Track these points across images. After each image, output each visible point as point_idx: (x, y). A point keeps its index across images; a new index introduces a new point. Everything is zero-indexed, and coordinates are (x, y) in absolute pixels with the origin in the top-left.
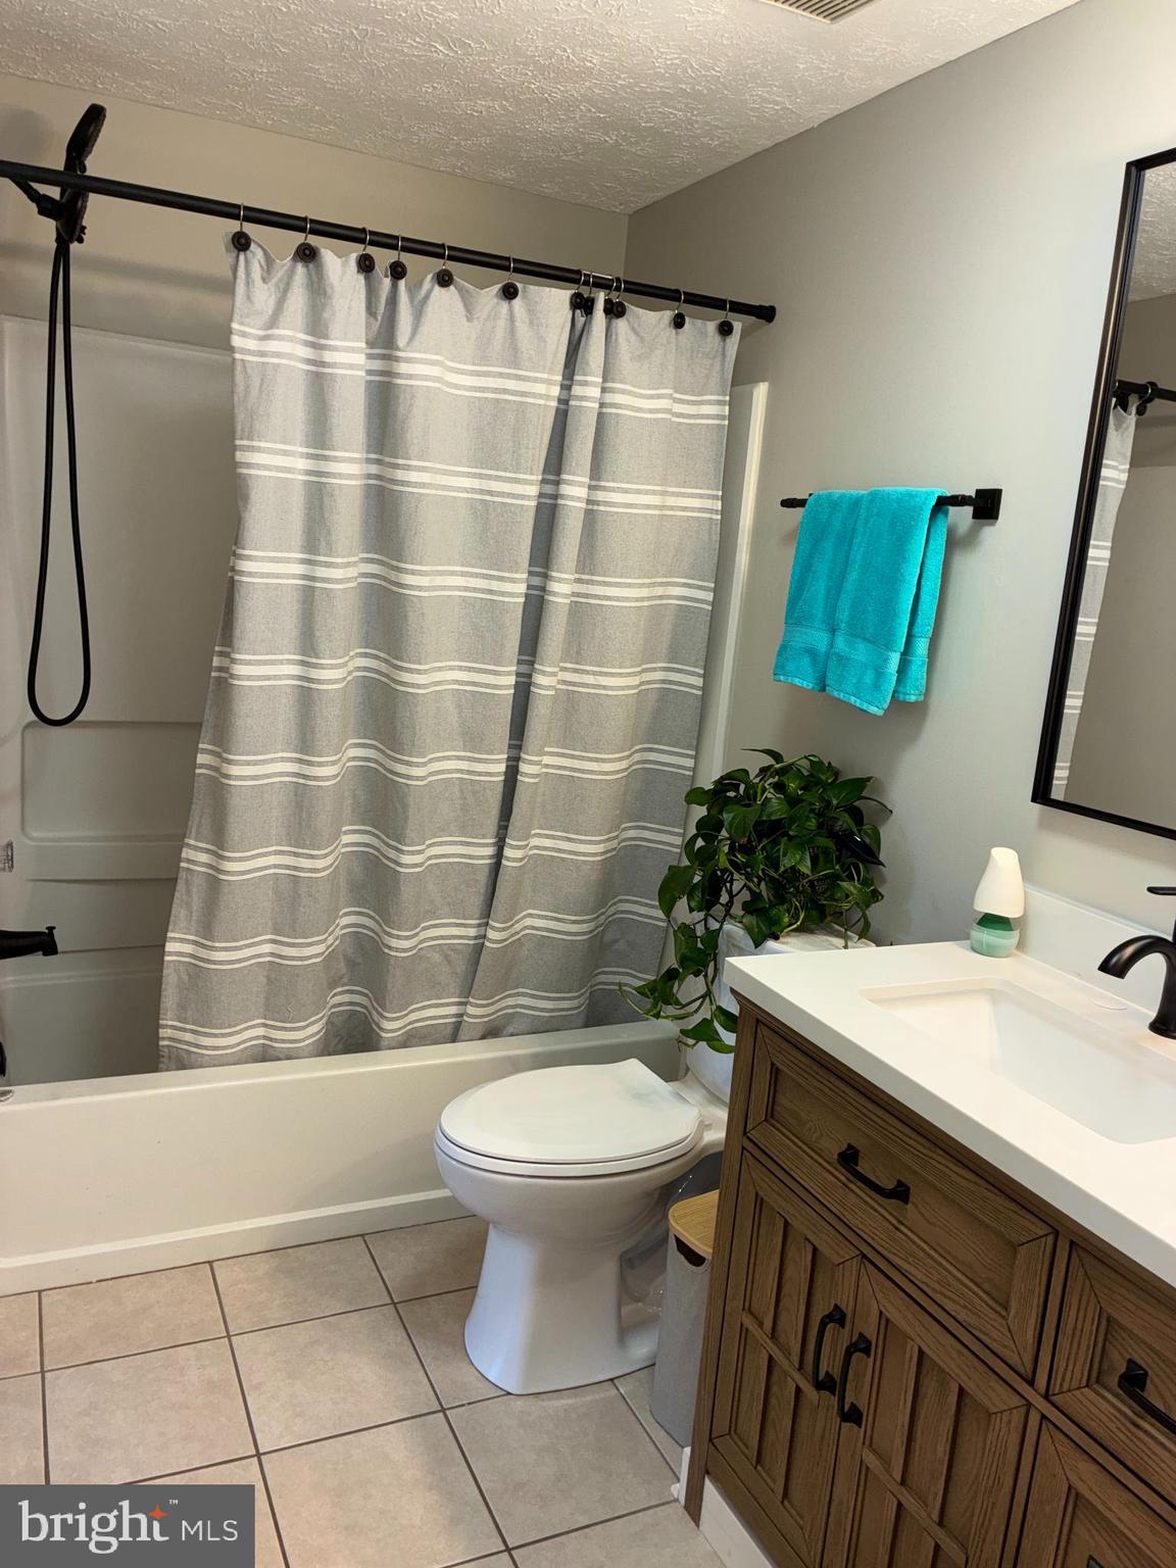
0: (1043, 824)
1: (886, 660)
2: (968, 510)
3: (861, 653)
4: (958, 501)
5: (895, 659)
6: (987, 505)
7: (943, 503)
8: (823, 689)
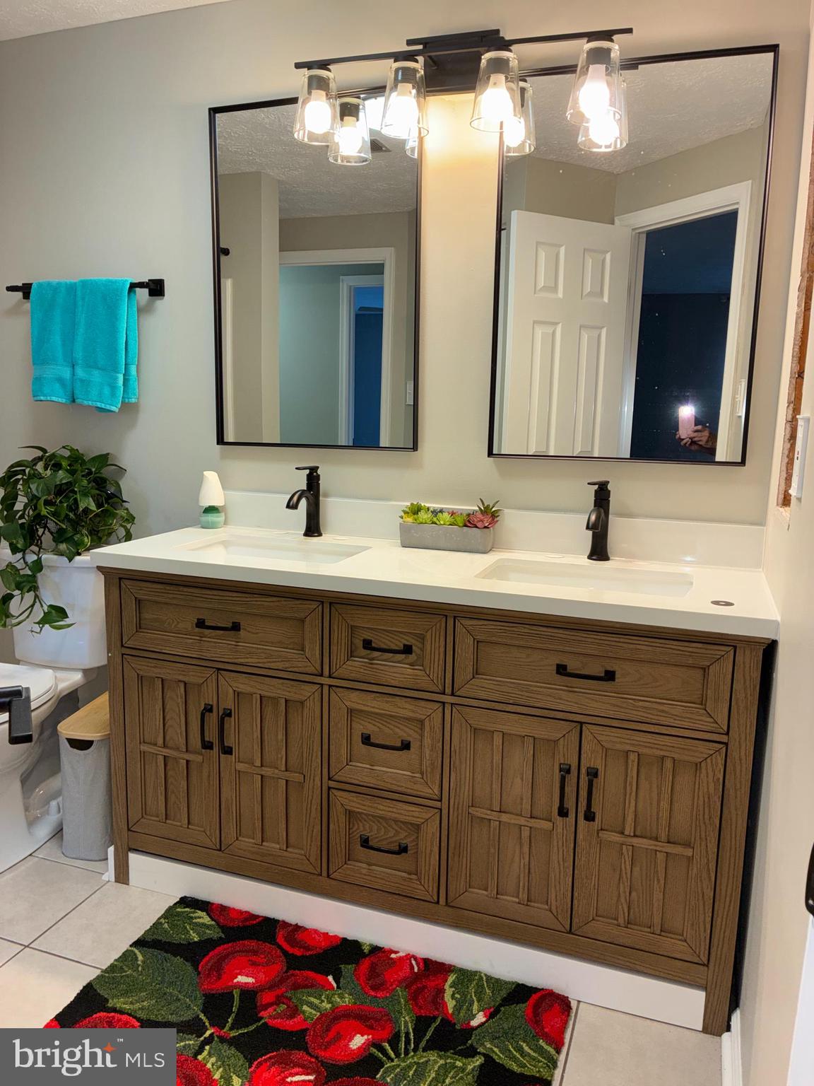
0: (223, 457)
1: (116, 379)
2: (146, 291)
3: (97, 376)
4: (141, 285)
5: (121, 377)
6: (156, 288)
7: (133, 286)
8: (74, 401)
